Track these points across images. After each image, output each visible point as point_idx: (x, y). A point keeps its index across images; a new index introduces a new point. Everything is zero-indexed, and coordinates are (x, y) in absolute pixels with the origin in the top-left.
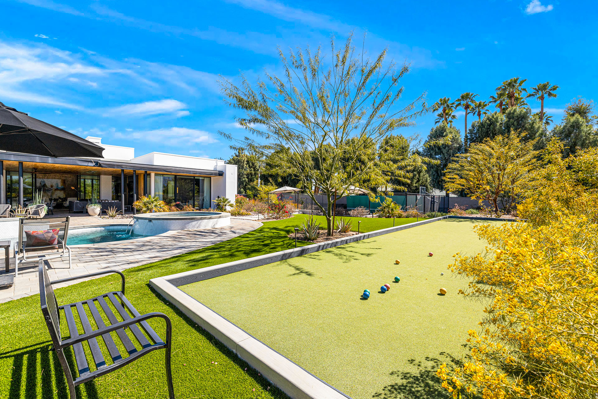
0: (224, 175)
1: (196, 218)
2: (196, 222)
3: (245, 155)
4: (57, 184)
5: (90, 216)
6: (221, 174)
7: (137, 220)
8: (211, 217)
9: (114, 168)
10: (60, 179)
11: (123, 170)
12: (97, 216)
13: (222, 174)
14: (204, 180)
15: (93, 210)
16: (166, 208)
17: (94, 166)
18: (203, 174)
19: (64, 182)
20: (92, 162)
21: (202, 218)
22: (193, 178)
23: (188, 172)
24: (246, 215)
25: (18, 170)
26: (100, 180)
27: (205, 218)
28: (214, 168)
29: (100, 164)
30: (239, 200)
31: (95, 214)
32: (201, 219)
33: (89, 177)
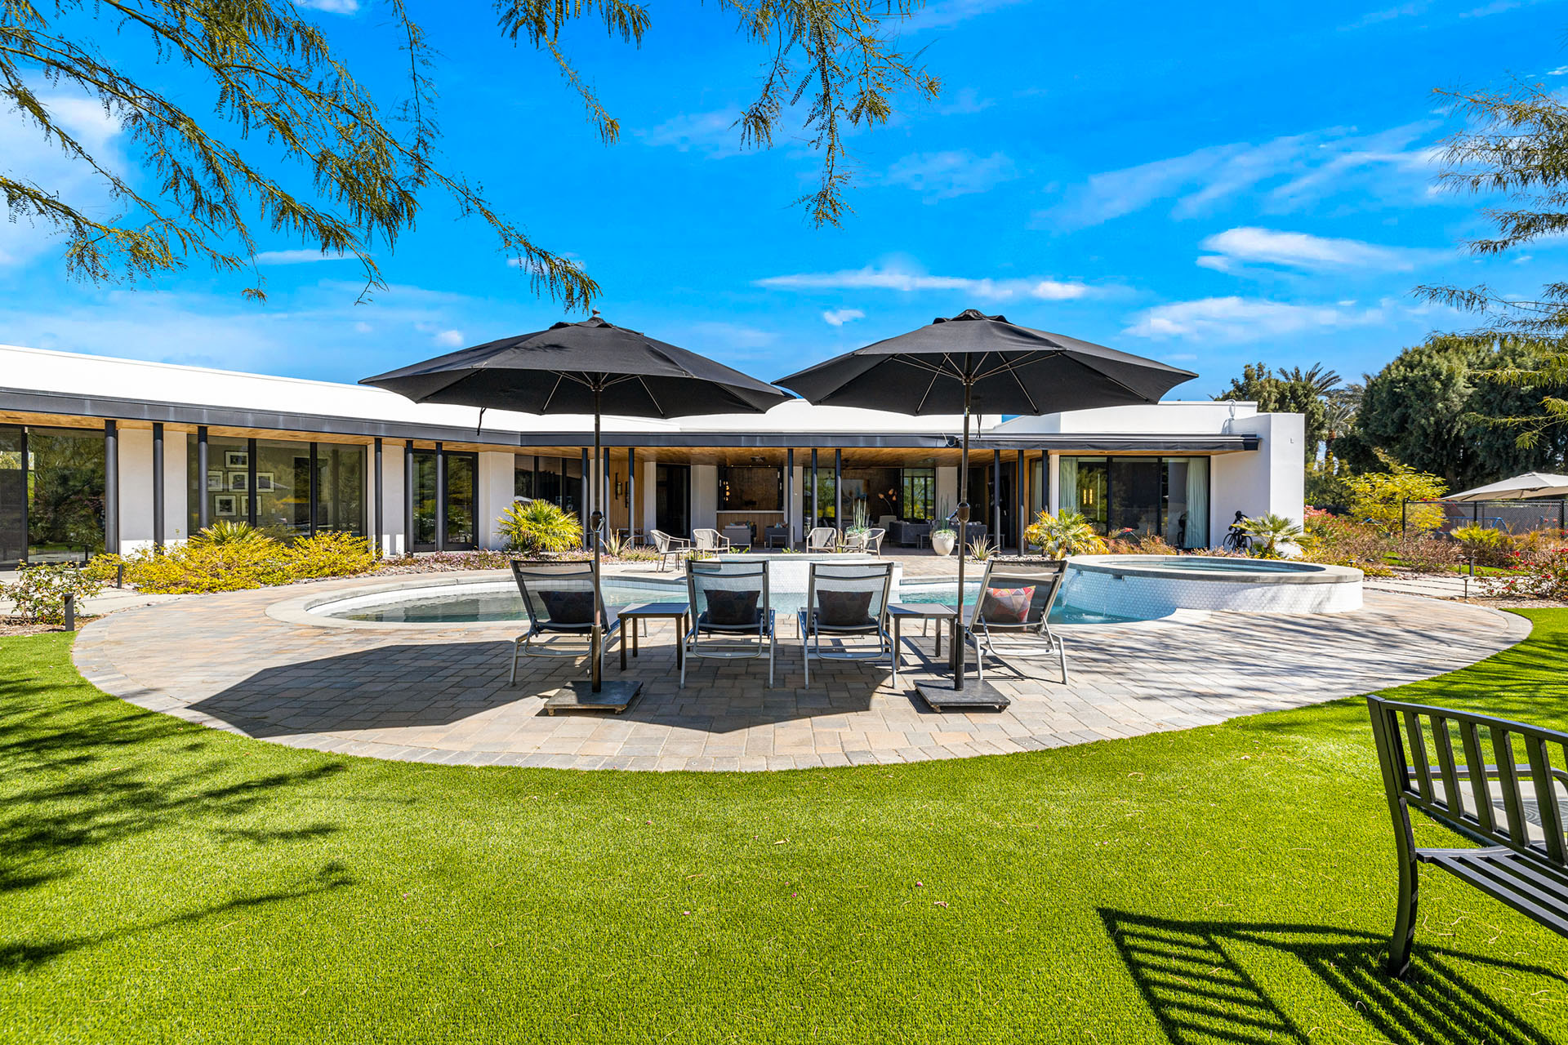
0: (1262, 446)
1: (1259, 577)
2: (1259, 589)
3: (1273, 382)
4: (858, 489)
5: (936, 554)
6: (1252, 443)
7: (1079, 572)
8: (1309, 578)
9: (983, 447)
10: (861, 478)
11: (997, 452)
12: (948, 556)
13: (1257, 444)
14: (1186, 465)
15: (943, 542)
16: (1098, 541)
17: (947, 447)
18: (1195, 448)
19: (868, 484)
20: (943, 438)
21: (1280, 578)
22: (1156, 460)
23: (1152, 445)
24: (1376, 575)
25: (833, 465)
26: (935, 477)
27: (1288, 581)
28: (1224, 429)
29: (958, 442)
30: (1317, 524)
31: (946, 551)
32: (1278, 582)
33: (919, 473)
